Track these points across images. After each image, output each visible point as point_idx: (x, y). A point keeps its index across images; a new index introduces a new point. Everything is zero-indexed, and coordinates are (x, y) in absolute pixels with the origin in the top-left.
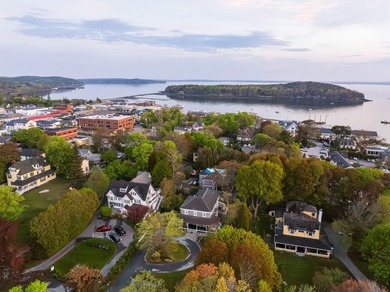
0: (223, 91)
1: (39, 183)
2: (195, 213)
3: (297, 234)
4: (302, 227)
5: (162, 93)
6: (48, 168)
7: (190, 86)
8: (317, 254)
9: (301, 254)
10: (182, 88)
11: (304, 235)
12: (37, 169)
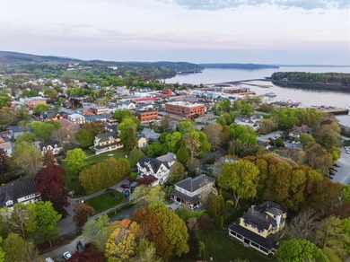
0: (331, 80)
1: (110, 149)
2: (183, 191)
3: (250, 228)
4: (254, 224)
5: (267, 79)
6: (118, 140)
7: (295, 73)
8: (259, 249)
9: (246, 245)
10: (287, 75)
11: (255, 230)
12: (111, 140)
